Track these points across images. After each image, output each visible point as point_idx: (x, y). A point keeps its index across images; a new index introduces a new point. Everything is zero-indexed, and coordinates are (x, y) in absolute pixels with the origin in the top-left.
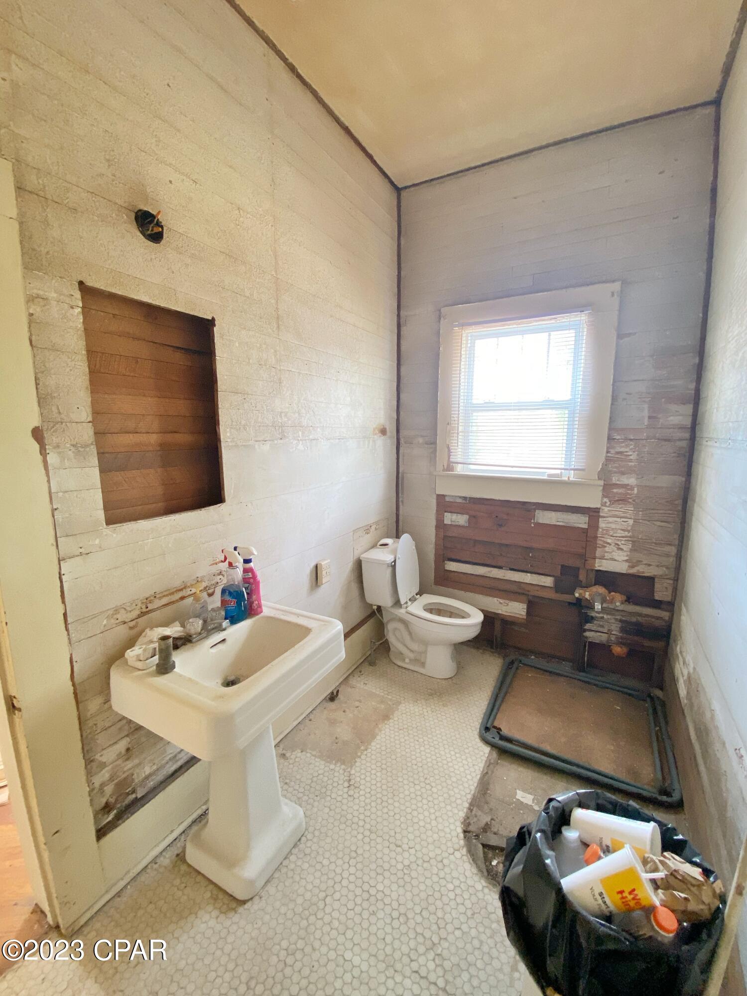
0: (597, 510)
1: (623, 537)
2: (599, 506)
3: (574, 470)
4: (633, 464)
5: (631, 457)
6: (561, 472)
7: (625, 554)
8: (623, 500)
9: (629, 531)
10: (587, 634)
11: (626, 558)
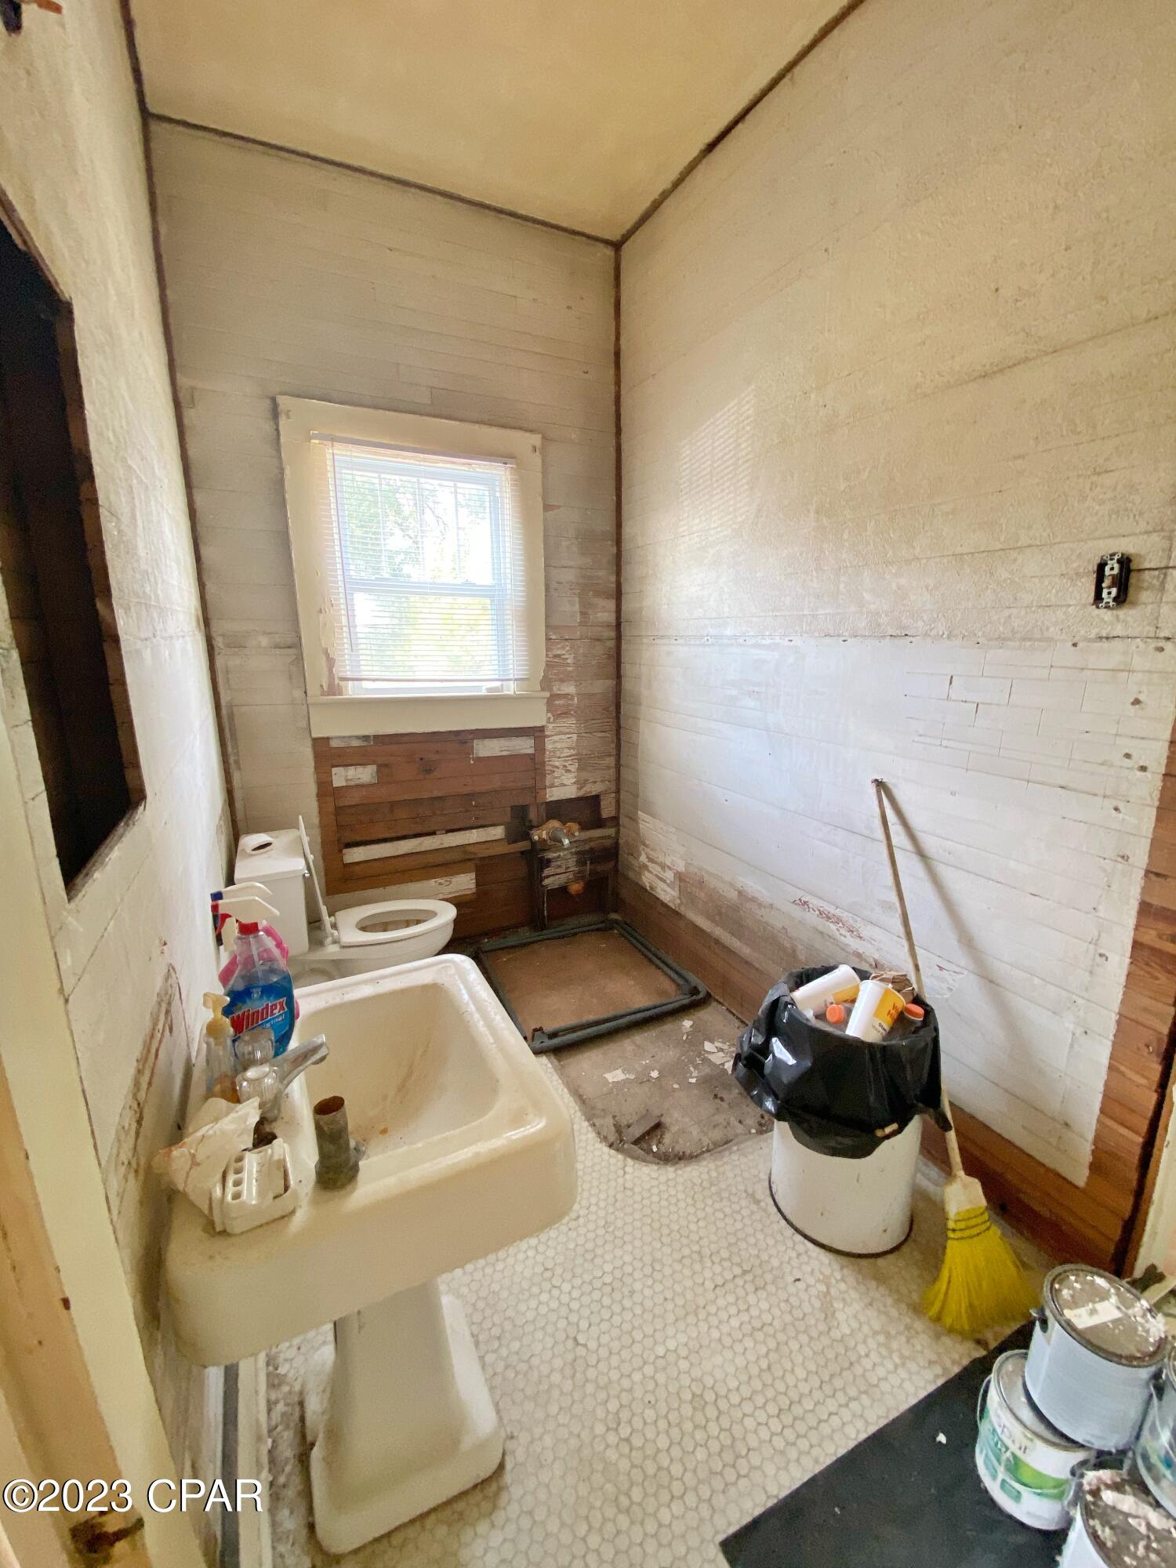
0: (542, 729)
1: (570, 756)
2: (543, 723)
3: (516, 680)
4: (570, 669)
5: (569, 661)
6: (502, 685)
7: (573, 775)
8: (565, 714)
9: (574, 749)
10: (546, 882)
11: (574, 780)
